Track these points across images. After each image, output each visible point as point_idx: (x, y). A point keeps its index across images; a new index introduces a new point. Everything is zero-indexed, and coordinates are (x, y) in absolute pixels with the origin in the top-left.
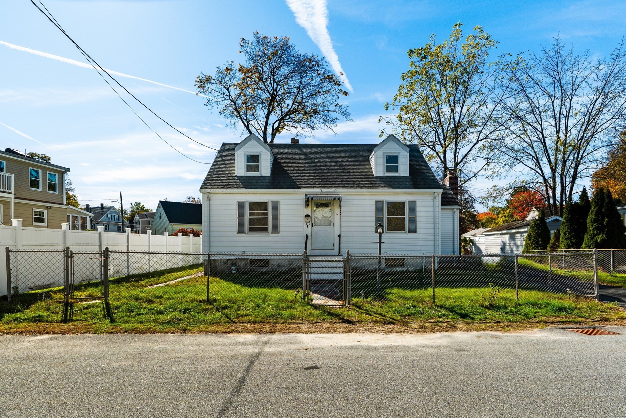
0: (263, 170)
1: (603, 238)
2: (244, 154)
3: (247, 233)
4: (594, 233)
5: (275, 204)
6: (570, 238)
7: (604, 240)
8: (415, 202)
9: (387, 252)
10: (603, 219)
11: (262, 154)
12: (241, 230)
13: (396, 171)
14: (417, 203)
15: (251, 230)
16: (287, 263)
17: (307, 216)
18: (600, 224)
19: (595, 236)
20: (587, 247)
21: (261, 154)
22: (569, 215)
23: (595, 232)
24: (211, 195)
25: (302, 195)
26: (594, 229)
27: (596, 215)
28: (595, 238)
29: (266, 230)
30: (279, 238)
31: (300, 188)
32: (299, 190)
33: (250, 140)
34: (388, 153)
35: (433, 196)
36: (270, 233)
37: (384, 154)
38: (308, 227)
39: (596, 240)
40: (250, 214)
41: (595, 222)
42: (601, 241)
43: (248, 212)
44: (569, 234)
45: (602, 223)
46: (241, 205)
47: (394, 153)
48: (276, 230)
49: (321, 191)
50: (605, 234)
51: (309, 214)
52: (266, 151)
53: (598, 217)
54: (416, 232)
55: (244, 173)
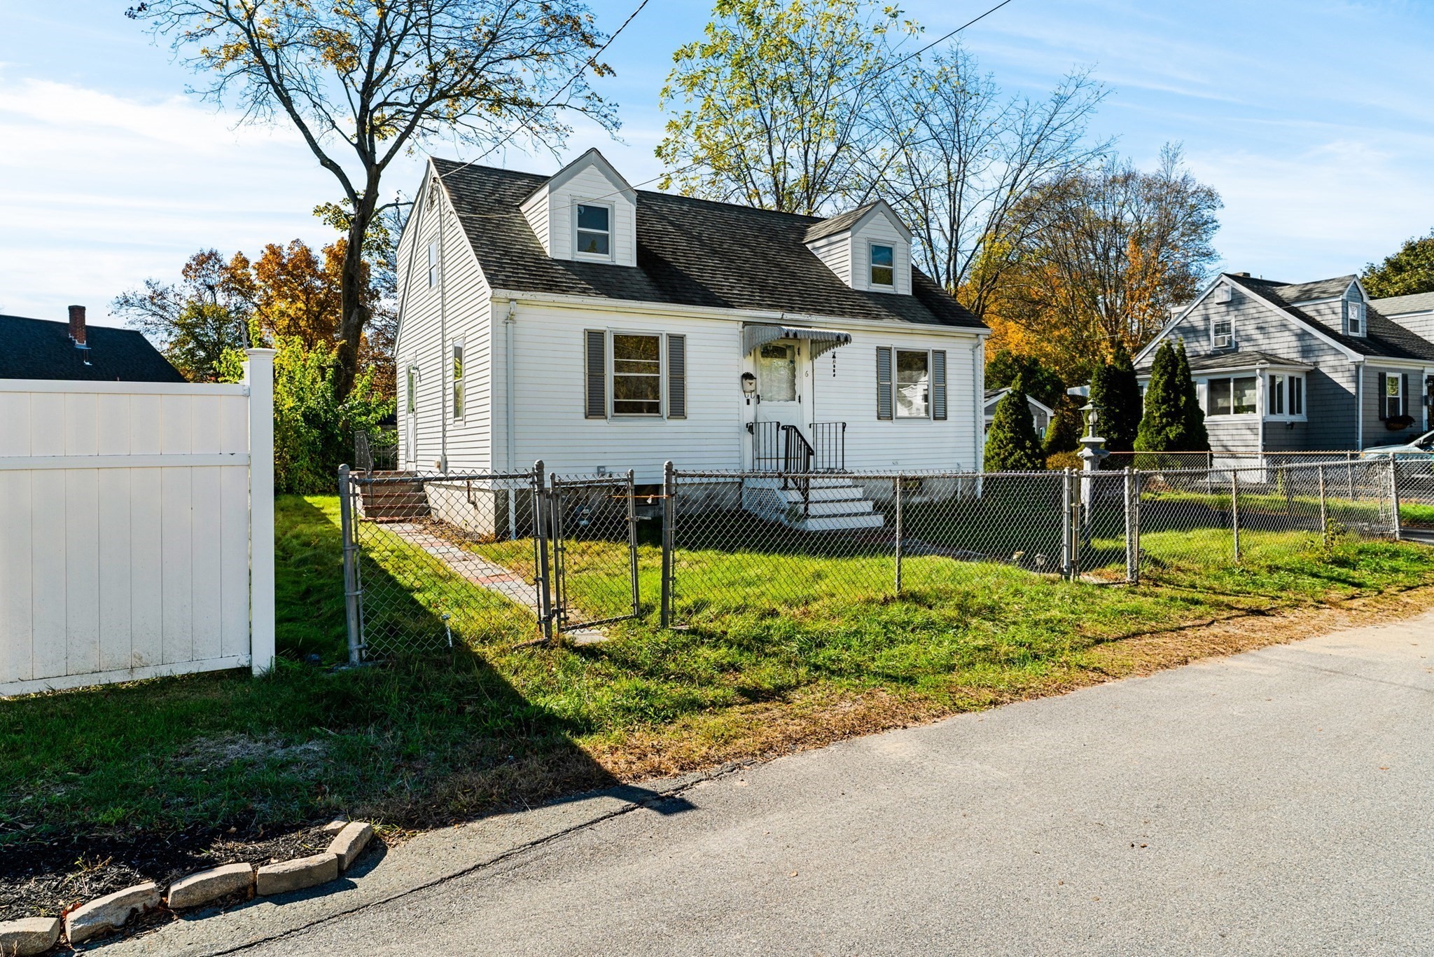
0: (617, 250)
1: (1179, 430)
2: (572, 201)
3: (609, 416)
4: (1161, 422)
5: (678, 342)
6: (1108, 432)
7: (1180, 434)
8: (944, 353)
9: (899, 462)
10: (1177, 399)
11: (617, 207)
12: (594, 409)
13: (890, 281)
14: (948, 355)
15: (619, 408)
16: (700, 494)
17: (747, 376)
18: (1173, 406)
19: (1163, 428)
20: (1150, 447)
21: (613, 207)
22: (1102, 388)
23: (1164, 420)
24: (518, 308)
25: (735, 324)
26: (1161, 417)
27: (1164, 390)
28: (1164, 432)
29: (654, 408)
30: (686, 429)
31: (733, 307)
32: (731, 311)
33: (585, 166)
34: (874, 240)
35: (976, 341)
36: (665, 417)
37: (869, 240)
38: (748, 403)
39: (1167, 437)
40: (618, 367)
41: (1163, 403)
42: (1175, 437)
43: (613, 360)
44: (1105, 424)
45: (1176, 406)
46: (594, 339)
47: (885, 242)
48: (678, 410)
49: (780, 316)
50: (1182, 424)
51: (752, 371)
52: (624, 200)
53: (1169, 395)
54: (945, 418)
55: (573, 253)
